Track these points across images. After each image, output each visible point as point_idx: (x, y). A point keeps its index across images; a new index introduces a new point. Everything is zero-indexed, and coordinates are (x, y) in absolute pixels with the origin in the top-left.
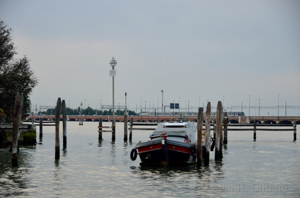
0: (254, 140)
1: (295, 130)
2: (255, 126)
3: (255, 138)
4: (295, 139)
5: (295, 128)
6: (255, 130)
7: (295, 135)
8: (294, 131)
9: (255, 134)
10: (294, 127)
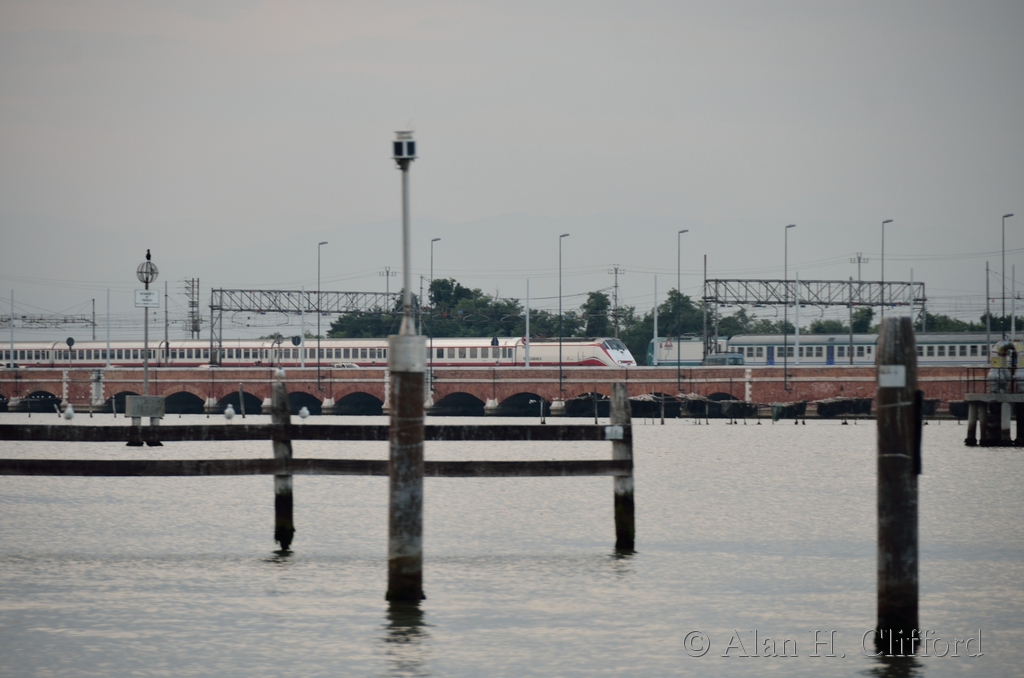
0: (278, 547)
1: (623, 467)
2: (282, 434)
3: (284, 532)
4: (625, 543)
5: (621, 456)
6: (283, 466)
7: (624, 506)
8: (619, 478)
9: (284, 504)
10: (616, 442)
